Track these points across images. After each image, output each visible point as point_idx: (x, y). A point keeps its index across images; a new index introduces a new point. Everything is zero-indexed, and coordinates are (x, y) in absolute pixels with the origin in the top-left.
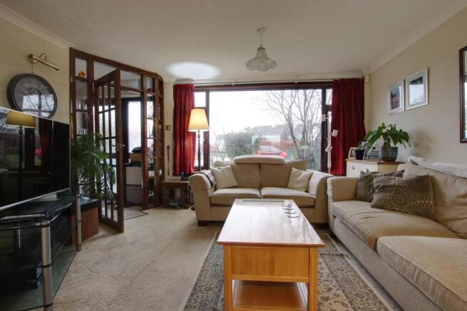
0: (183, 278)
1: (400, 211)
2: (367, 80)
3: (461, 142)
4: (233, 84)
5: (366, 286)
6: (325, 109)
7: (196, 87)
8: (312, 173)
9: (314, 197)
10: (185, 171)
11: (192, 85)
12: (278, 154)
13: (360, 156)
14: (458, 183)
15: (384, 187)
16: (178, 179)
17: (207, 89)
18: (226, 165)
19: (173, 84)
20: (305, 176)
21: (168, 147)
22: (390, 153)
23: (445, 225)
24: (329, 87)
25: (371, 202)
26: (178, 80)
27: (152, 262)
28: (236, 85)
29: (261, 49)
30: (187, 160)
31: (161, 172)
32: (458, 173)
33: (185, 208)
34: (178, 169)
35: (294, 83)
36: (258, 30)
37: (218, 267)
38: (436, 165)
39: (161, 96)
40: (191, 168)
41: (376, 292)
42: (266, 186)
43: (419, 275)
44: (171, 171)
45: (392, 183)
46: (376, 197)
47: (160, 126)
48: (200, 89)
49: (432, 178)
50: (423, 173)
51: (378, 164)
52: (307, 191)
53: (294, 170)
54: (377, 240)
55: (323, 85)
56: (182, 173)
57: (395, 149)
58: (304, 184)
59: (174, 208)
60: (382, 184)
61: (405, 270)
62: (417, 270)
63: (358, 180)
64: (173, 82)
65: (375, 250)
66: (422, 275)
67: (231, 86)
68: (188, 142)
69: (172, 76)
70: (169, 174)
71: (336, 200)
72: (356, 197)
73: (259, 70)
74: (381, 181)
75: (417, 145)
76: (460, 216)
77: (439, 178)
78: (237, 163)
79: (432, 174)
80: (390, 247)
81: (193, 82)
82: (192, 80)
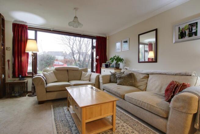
0: (47, 132)
1: (126, 85)
2: (107, 38)
3: (139, 63)
4: (52, 30)
5: (121, 112)
6: (93, 47)
7: (29, 27)
8: (91, 74)
9: (94, 83)
10: (22, 75)
11: (26, 26)
12: (63, 65)
13: (107, 66)
14: (140, 75)
15: (120, 77)
16: (17, 80)
17: (36, 29)
18: (50, 71)
19: (12, 23)
20: (88, 75)
21: (8, 61)
22: (118, 65)
23: (138, 88)
24: (95, 39)
25: (117, 83)
26: (16, 21)
27: (21, 130)
28: (53, 31)
29: (75, 17)
30: (23, 68)
31: (3, 76)
32: (140, 72)
33: (23, 96)
34: (17, 74)
35: (81, 35)
36: (75, 8)
37: (63, 121)
38: (133, 69)
39: (3, 29)
40: (26, 73)
41: (125, 113)
42: (71, 80)
43: (142, 103)
44: (11, 75)
45: (123, 76)
46: (118, 81)
47: (2, 47)
48: (32, 29)
49: (133, 74)
50: (130, 72)
51: (115, 69)
52: (89, 81)
53: (83, 72)
54: (124, 95)
55: (92, 37)
56: (20, 76)
57: (119, 64)
58: (88, 78)
59: (16, 97)
60: (119, 77)
61: (137, 103)
62: (141, 102)
63: (110, 76)
64: (12, 21)
65: (124, 99)
66: (143, 103)
67: (51, 30)
68: (24, 58)
69: (13, 18)
70: (9, 77)
71: (104, 83)
72: (110, 82)
73: (73, 27)
74: (119, 75)
75: (125, 63)
76: (141, 85)
77: (135, 74)
78: (56, 70)
79: (133, 72)
80: (130, 97)
81: (27, 24)
82: (26, 23)
